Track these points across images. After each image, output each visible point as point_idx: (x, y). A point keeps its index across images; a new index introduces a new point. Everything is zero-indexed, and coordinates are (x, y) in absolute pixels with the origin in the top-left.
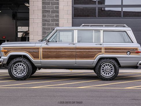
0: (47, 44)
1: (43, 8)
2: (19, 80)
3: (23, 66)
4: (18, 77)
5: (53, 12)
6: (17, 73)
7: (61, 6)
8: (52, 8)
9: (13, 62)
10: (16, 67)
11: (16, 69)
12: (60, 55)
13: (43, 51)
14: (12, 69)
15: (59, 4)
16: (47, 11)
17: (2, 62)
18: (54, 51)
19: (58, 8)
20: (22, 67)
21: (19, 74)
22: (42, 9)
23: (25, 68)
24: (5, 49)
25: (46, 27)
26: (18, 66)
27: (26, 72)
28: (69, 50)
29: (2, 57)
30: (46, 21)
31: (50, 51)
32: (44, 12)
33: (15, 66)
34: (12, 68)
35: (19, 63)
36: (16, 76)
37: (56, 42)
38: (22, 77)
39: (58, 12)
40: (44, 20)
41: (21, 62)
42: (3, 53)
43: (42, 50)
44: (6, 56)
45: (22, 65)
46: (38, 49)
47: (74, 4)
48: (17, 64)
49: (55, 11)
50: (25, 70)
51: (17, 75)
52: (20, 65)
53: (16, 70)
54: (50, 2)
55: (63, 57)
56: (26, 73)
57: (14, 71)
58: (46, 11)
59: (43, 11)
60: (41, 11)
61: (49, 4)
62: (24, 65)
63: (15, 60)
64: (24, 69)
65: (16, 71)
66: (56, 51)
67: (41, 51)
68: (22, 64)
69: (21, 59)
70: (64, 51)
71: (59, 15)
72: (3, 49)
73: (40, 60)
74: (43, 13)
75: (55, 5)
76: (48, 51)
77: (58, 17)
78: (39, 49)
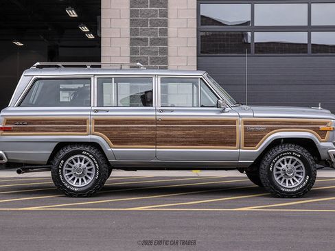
1: (133, 32)
5: (154, 42)
7: (172, 29)
8: (153, 33)
15: (169, 25)
16: (141, 39)
19: (165, 32)
22: (129, 35)
32: (134, 41)
39: (165, 42)
40: (133, 61)
47: (201, 25)
49: (160, 39)
54: (147, 20)
58: (138, 39)
59: (131, 39)
60: (128, 41)
61: (144, 23)
74: (131, 44)
75: (159, 26)
77: (167, 53)
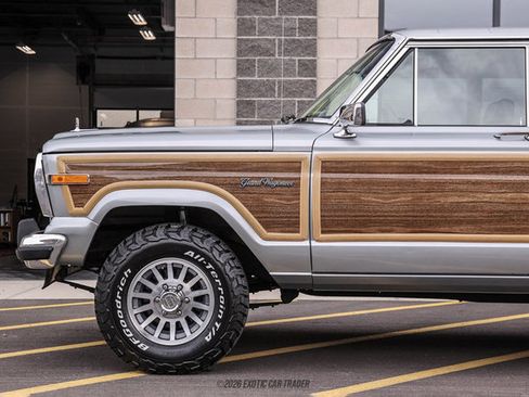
0: (348, 137)
2: (166, 373)
3: (192, 282)
4: (159, 352)
6: (155, 324)
9: (125, 252)
10: (150, 285)
11: (143, 302)
12: (442, 209)
13: (323, 183)
14: (124, 301)
17: (54, 255)
18: (400, 183)
20: (187, 286)
21: (166, 329)
23: (209, 290)
24: (73, 167)
25: (256, 78)
26: (159, 276)
27: (215, 318)
28: (497, 173)
29: (57, 223)
30: (255, 48)
31: (371, 183)
32: (244, 6)
33: (138, 278)
34: (124, 294)
35: (169, 261)
36: (148, 342)
37: (409, 123)
38: (188, 350)
40: (244, 48)
41: (177, 251)
42: (62, 196)
43: (317, 176)
44: (85, 215)
45: (182, 275)
46: (294, 166)
48: (152, 266)
50: (209, 308)
51: (154, 339)
52: (170, 273)
53: (145, 308)
55: (459, 222)
56: (212, 324)
57: (133, 312)
62: (201, 275)
63: (139, 242)
64: (197, 299)
65: (146, 314)
66: (414, 183)
67: (311, 180)
68: (187, 264)
69: (183, 236)
70: (468, 182)
71: (315, 22)
72: (64, 167)
73: (306, 243)
76: (358, 183)
78: (298, 170)
